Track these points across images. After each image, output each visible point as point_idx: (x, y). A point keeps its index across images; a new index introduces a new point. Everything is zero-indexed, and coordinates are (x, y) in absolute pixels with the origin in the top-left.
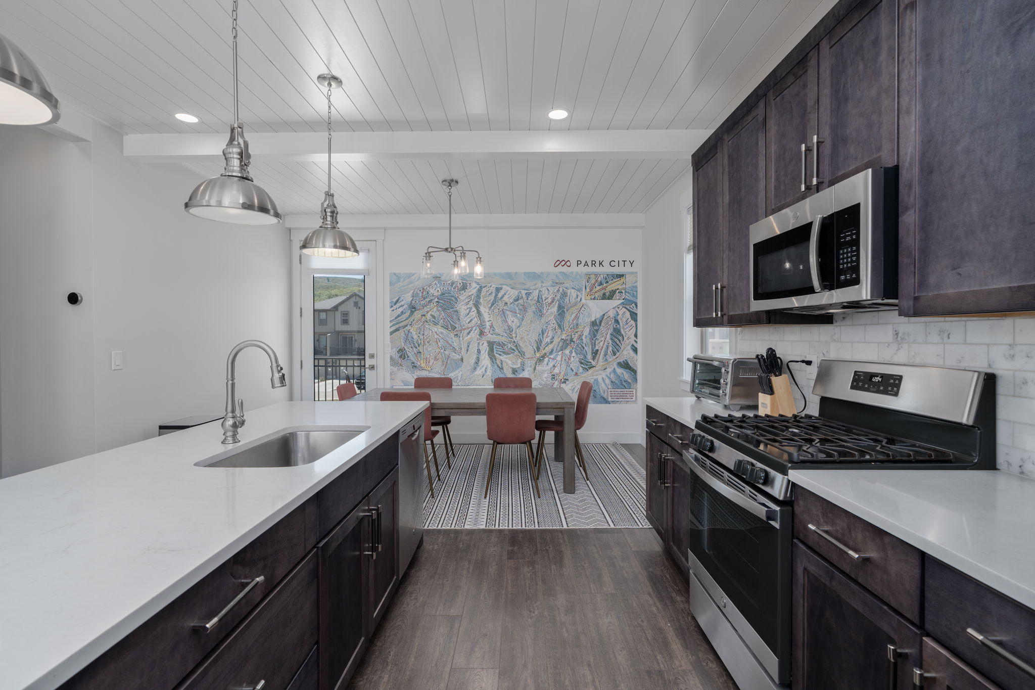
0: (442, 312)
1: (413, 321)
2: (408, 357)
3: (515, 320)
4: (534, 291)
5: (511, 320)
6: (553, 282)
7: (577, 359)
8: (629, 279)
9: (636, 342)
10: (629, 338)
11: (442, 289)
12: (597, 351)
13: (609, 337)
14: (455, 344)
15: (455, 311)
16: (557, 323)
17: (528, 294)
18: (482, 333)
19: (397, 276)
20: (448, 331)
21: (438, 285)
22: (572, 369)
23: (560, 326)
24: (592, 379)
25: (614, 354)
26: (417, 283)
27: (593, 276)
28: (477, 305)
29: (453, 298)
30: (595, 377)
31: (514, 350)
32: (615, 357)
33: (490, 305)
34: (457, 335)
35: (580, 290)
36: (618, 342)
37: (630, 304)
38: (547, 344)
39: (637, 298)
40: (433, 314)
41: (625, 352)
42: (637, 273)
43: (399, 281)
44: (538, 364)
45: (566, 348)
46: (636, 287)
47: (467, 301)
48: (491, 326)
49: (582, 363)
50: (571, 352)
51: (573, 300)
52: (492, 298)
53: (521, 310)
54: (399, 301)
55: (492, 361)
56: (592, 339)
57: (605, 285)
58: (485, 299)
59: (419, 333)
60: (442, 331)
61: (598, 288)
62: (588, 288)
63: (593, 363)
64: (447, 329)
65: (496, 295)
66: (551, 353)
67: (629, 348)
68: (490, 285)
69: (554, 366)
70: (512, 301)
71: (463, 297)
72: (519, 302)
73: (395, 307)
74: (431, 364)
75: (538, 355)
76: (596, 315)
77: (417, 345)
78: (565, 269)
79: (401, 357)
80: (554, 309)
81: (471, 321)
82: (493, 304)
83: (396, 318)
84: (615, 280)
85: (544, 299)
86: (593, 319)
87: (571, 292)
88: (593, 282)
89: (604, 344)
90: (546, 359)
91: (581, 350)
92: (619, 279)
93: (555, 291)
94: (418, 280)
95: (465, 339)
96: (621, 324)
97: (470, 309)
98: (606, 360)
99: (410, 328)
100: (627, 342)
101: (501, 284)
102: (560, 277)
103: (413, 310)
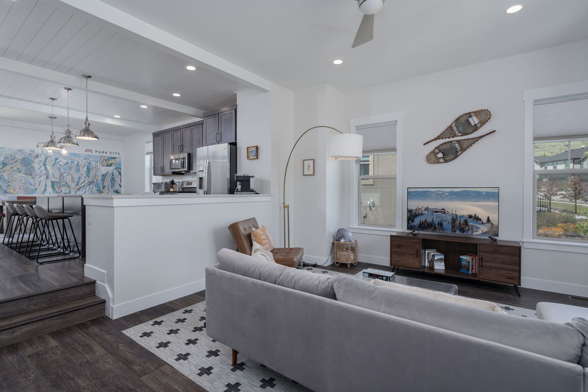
0: (24, 167)
1: (5, 170)
2: (1, 187)
4: (75, 161)
6: (84, 158)
7: (96, 189)
8: (118, 159)
9: (121, 183)
10: (118, 182)
11: (23, 156)
12: (105, 186)
13: (109, 181)
14: (32, 182)
15: (32, 167)
16: (87, 175)
17: (72, 162)
18: (47, 177)
21: (21, 154)
22: (93, 193)
23: (88, 176)
25: (112, 187)
27: (103, 157)
28: (45, 165)
29: (30, 161)
31: (65, 185)
32: (112, 189)
33: (52, 166)
34: (33, 178)
35: (97, 162)
36: (113, 183)
37: (118, 169)
38: (82, 183)
39: (121, 167)
40: (18, 167)
41: (116, 187)
42: (121, 157)
45: (90, 185)
46: (121, 163)
47: (39, 162)
48: (53, 174)
49: (98, 191)
50: (93, 186)
51: (94, 166)
52: (53, 162)
53: (69, 168)
55: (54, 190)
56: (103, 181)
57: (108, 161)
58: (49, 162)
59: (9, 176)
60: (24, 176)
61: (105, 162)
62: (100, 161)
63: (103, 191)
64: (27, 175)
65: (55, 161)
66: (84, 186)
67: (118, 185)
68: (52, 157)
69: (85, 192)
70: (64, 164)
71: (37, 160)
72: (68, 165)
74: (17, 191)
75: (77, 187)
76: (104, 172)
77: (7, 182)
78: (90, 153)
80: (85, 169)
81: (41, 172)
82: (53, 165)
84: (112, 159)
85: (80, 164)
86: (103, 174)
87: (93, 163)
88: (103, 159)
89: (107, 184)
90: (81, 189)
91: (97, 185)
92: (114, 159)
93: (86, 161)
94: (8, 151)
95: (38, 180)
96: (115, 176)
97: (41, 166)
98: (109, 190)
99: (3, 174)
100: (117, 183)
101: (58, 157)
102: (88, 156)
103: (5, 165)
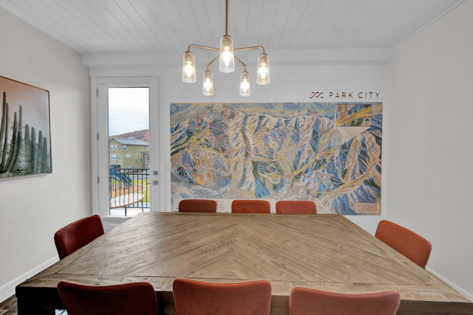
0: (214, 137)
1: (190, 144)
2: (186, 174)
3: (276, 144)
4: (292, 119)
5: (272, 143)
6: (309, 111)
7: (329, 177)
8: (375, 108)
9: (380, 163)
10: (374, 160)
11: (214, 117)
12: (346, 170)
13: (356, 158)
14: (225, 164)
15: (225, 136)
16: (312, 146)
17: (287, 122)
18: (247, 155)
19: (176, 106)
20: (219, 153)
21: (211, 114)
22: (324, 186)
23: (314, 149)
24: (341, 194)
25: (361, 173)
26: (193, 112)
27: (343, 106)
28: (243, 131)
29: (223, 125)
30: (344, 193)
31: (274, 169)
32: (361, 176)
33: (254, 131)
34: (226, 156)
35: (331, 118)
36: (365, 163)
37: (376, 130)
38: (303, 164)
39: (382, 125)
40: (206, 138)
41: (371, 172)
42: (382, 103)
43: (178, 111)
44: (295, 181)
45: (319, 167)
46: (381, 115)
47: (235, 127)
48: (256, 149)
49: (333, 181)
50: (323, 171)
51: (326, 127)
52: (256, 124)
53: (281, 135)
54: (178, 128)
55: (257, 179)
56: (342, 160)
57: (354, 113)
58: (250, 125)
60: (214, 152)
61: (348, 116)
62: (339, 116)
63: (343, 181)
64: (218, 151)
65: (260, 122)
66: (306, 172)
67: (374, 168)
68: (254, 114)
69: (309, 183)
70: (273, 127)
71: (231, 124)
72: (279, 128)
73: (174, 133)
74: (204, 180)
75: (295, 173)
76: (345, 139)
77: (193, 164)
78: (319, 100)
79: (180, 174)
80: (310, 135)
81: (238, 144)
82: (257, 130)
83: (176, 142)
84: (362, 110)
85: (300, 125)
86: (343, 143)
87: (324, 121)
88: (344, 111)
89: (352, 165)
90: (302, 177)
91: (331, 169)
92: (365, 109)
93: (310, 119)
94: (194, 109)
95: (233, 159)
96: (368, 147)
97: (238, 134)
98: (354, 178)
99: (187, 150)
100: (373, 163)
101: (264, 113)
102: (315, 107)
103: (190, 135)
